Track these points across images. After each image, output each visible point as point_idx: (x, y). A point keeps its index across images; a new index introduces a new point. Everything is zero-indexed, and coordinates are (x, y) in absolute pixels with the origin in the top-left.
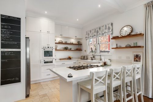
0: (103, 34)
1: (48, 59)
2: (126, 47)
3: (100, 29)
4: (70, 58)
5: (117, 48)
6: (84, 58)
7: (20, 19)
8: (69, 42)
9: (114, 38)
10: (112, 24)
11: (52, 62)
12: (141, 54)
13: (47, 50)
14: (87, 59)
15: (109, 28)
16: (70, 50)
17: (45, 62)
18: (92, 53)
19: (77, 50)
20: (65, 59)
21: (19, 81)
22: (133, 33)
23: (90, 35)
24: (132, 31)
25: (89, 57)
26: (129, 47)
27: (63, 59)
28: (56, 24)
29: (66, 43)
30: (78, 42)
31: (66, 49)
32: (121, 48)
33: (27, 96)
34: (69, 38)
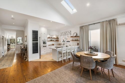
0: (67, 35)
1: (45, 45)
2: (75, 40)
3: (66, 32)
4: (53, 45)
5: (72, 41)
6: (60, 44)
7: (38, 31)
8: (53, 37)
9: (71, 37)
10: (71, 31)
11: (46, 46)
12: (79, 43)
13: (44, 41)
14: (61, 45)
15: (70, 33)
16: (53, 41)
17: (43, 47)
18: (63, 42)
19: (56, 41)
20: (51, 45)
21: (38, 52)
22: (77, 36)
23: (62, 34)
24: (77, 35)
25: (62, 44)
26: (76, 40)
27: (50, 45)
28: (48, 30)
29: (51, 38)
30: (57, 37)
31: (51, 40)
32: (73, 40)
33: (40, 58)
34: (53, 35)
